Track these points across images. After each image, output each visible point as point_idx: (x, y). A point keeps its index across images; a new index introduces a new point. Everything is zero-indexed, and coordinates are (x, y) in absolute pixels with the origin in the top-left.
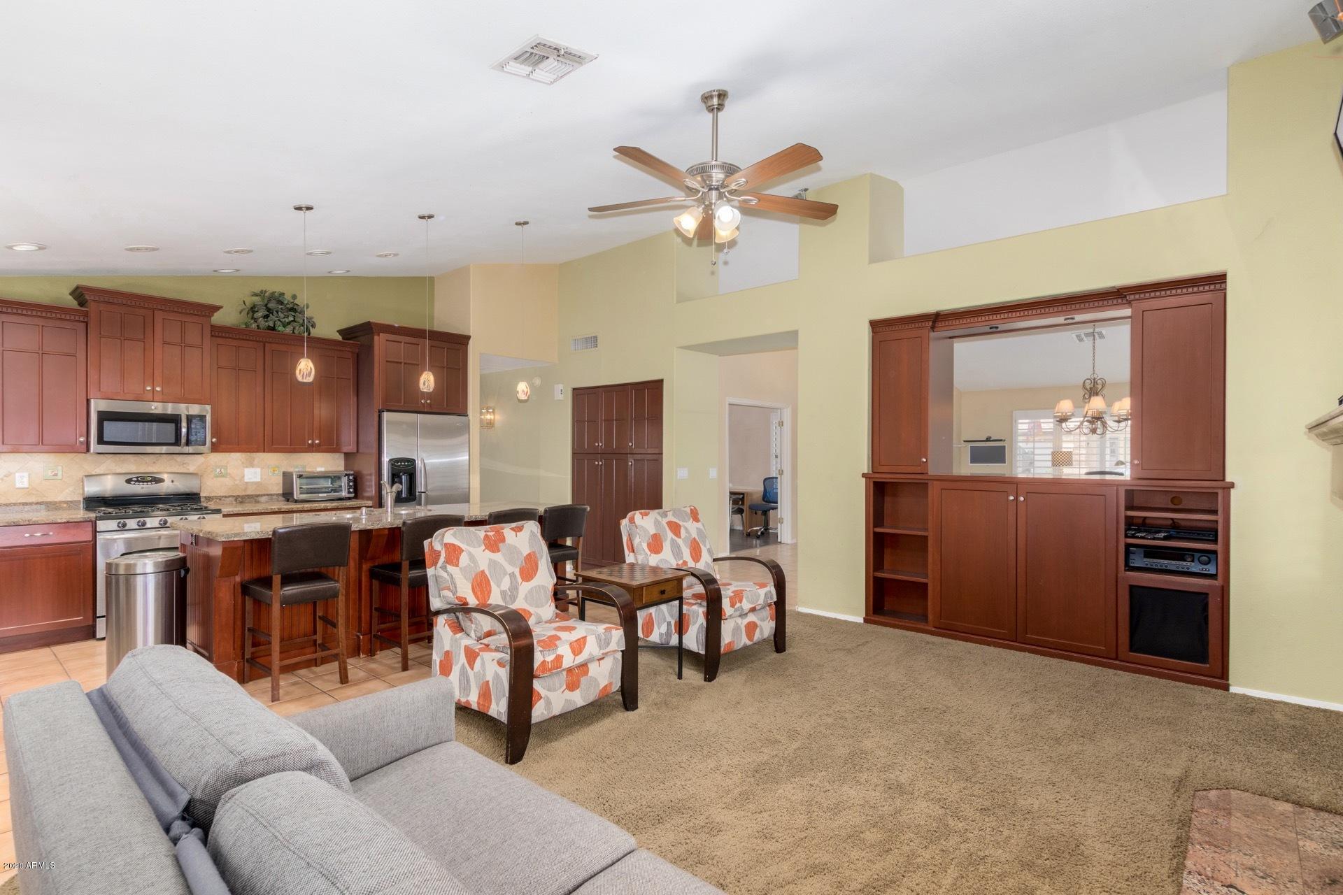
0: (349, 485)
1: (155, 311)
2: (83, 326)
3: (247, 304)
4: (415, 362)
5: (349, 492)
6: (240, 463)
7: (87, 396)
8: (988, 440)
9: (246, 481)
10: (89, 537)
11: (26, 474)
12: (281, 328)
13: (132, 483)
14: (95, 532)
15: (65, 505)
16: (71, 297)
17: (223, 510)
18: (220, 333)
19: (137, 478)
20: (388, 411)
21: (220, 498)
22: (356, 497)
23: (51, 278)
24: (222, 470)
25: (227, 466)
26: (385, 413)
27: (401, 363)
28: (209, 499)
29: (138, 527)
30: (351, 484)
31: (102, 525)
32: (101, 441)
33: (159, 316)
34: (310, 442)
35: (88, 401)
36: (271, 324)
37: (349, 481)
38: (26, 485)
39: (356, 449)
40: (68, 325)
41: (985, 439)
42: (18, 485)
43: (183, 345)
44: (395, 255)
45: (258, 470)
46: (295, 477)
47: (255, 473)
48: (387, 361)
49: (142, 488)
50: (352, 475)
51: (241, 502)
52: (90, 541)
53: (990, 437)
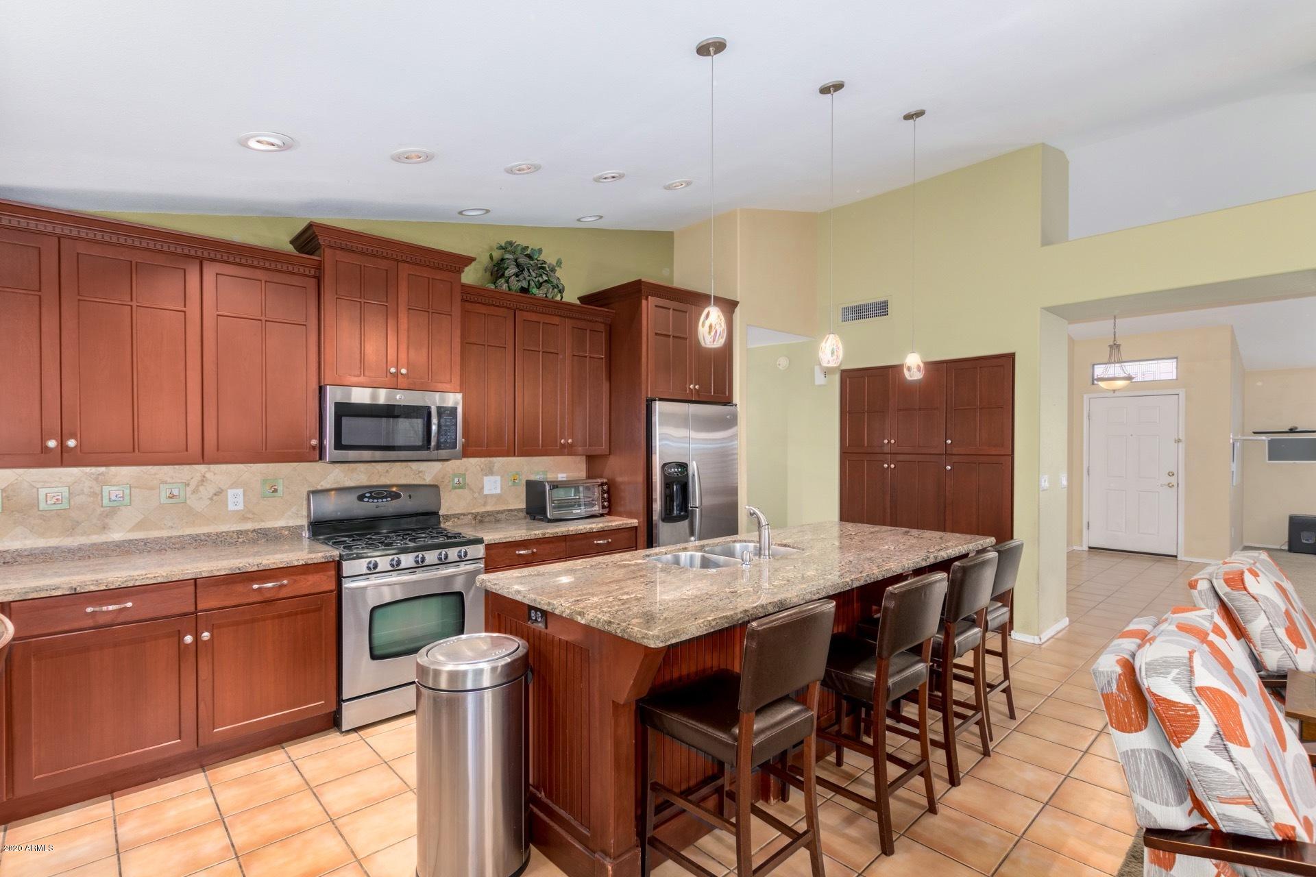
0: (603, 498)
1: (399, 263)
2: (313, 281)
3: (494, 258)
4: (682, 336)
5: (604, 507)
6: (480, 469)
7: (319, 382)
8: (1292, 431)
9: (485, 493)
10: (332, 586)
11: (240, 491)
12: (535, 291)
13: (366, 500)
14: (339, 578)
15: (287, 533)
16: (291, 245)
17: (485, 538)
18: (470, 295)
19: (371, 493)
20: (661, 400)
21: (457, 516)
22: (609, 514)
23: (270, 216)
24: (461, 479)
25: (465, 474)
26: (657, 402)
27: (669, 336)
28: (447, 517)
29: (392, 569)
30: (605, 495)
31: (348, 568)
32: (339, 445)
33: (405, 270)
34: (563, 441)
35: (321, 390)
36: (525, 284)
37: (603, 492)
38: (241, 507)
39: (608, 451)
40: (295, 280)
41: (1287, 430)
42: (231, 507)
43: (431, 311)
44: (688, 184)
45: (498, 478)
46: (547, 488)
47: (495, 482)
48: (656, 334)
49: (377, 507)
50: (606, 483)
51: (481, 522)
52: (332, 591)
53: (1296, 428)
